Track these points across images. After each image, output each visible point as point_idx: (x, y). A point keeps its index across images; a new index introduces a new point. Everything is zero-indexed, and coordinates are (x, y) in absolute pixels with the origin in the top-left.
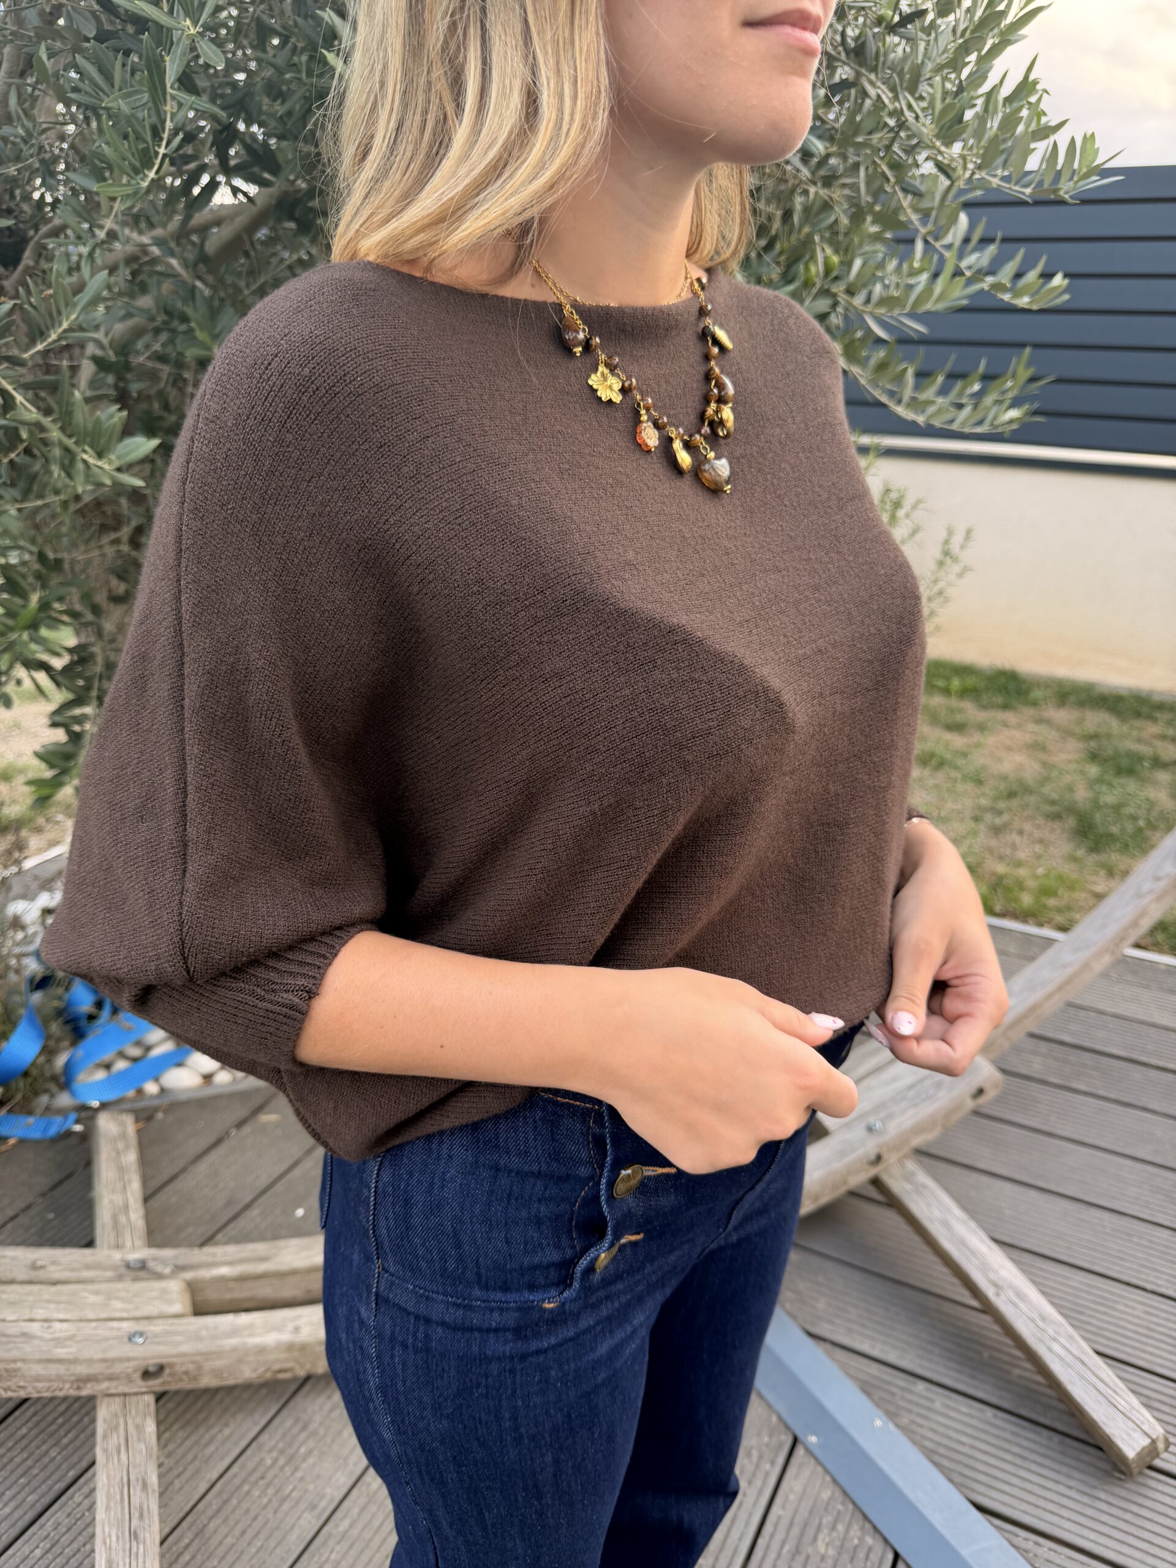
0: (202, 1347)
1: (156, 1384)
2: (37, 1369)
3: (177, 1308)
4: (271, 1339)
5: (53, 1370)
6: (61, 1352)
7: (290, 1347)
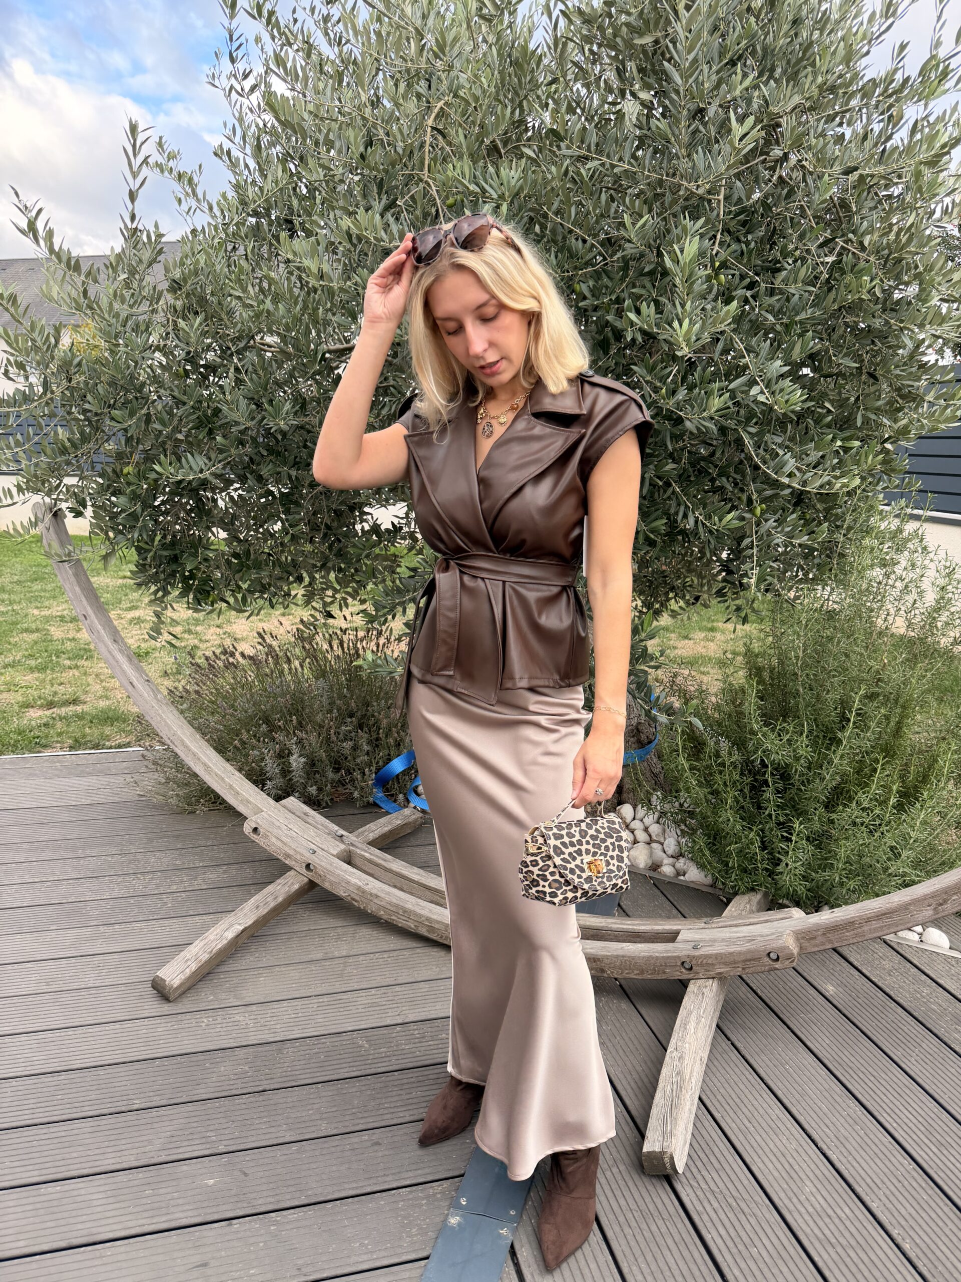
0: (329, 867)
1: (310, 875)
2: (274, 840)
3: (335, 853)
4: (354, 880)
5: (279, 844)
6: (284, 839)
7: (359, 888)
